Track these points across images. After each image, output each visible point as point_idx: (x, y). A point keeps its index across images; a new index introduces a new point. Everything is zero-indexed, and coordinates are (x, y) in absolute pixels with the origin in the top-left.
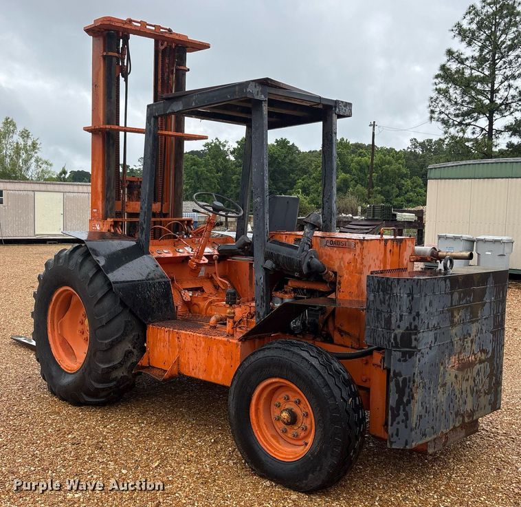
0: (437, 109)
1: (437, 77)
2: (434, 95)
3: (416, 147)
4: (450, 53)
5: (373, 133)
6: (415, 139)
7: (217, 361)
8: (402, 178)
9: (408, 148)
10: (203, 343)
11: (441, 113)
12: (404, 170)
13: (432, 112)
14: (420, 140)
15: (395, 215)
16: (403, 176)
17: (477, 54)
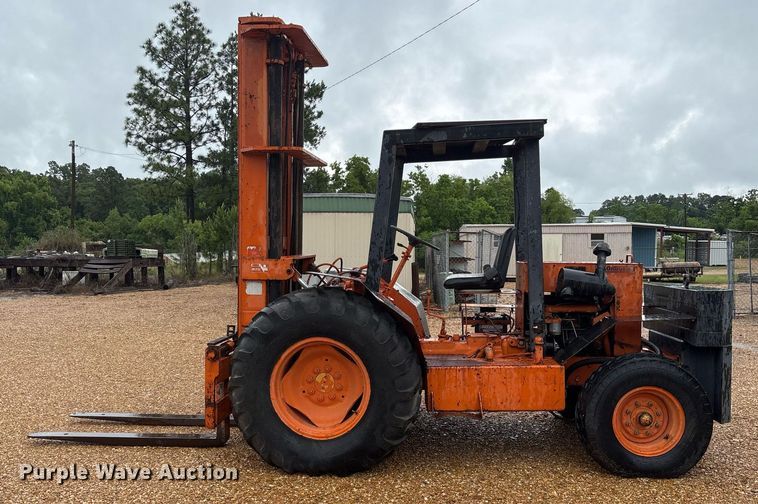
0: (135, 132)
1: (130, 96)
2: (133, 116)
3: (56, 172)
4: (142, 71)
5: (73, 155)
6: (55, 163)
7: (536, 389)
8: (48, 208)
9: (47, 172)
10: (515, 375)
11: (138, 136)
12: (52, 199)
13: (129, 135)
14: (61, 163)
15: (139, 252)
16: (50, 206)
17: (166, 76)
